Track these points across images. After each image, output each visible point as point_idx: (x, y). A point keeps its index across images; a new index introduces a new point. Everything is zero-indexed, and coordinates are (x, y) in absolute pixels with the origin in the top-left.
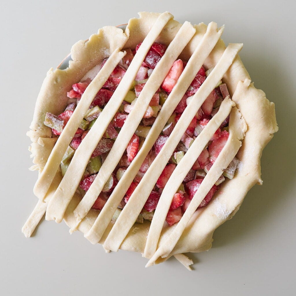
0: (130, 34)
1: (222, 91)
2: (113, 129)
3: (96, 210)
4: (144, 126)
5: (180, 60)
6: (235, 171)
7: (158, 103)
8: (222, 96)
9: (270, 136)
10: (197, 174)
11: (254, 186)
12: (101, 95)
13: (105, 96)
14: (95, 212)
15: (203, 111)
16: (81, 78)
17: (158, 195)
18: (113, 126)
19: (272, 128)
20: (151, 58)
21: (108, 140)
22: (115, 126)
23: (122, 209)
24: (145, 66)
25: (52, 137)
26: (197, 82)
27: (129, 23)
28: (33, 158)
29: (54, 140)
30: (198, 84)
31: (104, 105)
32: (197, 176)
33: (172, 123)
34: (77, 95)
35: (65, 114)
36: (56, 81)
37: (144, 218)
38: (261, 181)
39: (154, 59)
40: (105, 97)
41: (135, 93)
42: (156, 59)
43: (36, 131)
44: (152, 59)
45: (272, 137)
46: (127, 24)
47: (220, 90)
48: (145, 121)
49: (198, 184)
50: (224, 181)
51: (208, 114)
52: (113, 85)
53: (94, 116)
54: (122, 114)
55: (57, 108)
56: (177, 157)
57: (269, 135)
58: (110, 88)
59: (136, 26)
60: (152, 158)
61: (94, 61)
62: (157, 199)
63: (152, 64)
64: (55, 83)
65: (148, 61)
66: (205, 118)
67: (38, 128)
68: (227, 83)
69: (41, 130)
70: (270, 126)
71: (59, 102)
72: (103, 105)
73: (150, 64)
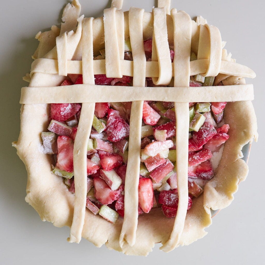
0: (205, 210)
1: (94, 206)
2: (172, 118)
3: (147, 39)
4: (146, 136)
5: (147, 212)
6: (43, 142)
7: (145, 163)
8: (92, 202)
9: (28, 190)
10: (76, 120)
11: (18, 137)
12: (201, 142)
13: (196, 144)
14: (147, 37)
15: (102, 179)
16: (224, 148)
17: (101, 83)
18: (173, 121)
19: (31, 198)
20: (175, 200)
21: (171, 106)
22: (173, 122)
23: (125, 53)
24: (175, 190)
25: (221, 82)
26: (121, 202)
27: (211, 219)
28: (228, 54)
29: (218, 80)
30: (120, 200)
31: (192, 135)
32: (75, 119)
33: (123, 153)
34: (221, 130)
35: (222, 108)
36: (245, 132)
37: (101, 55)
38: (14, 145)
39: (171, 200)
40: (195, 142)
41: (171, 161)
42: (169, 201)
43: (239, 79)
44: (173, 199)
45: (27, 190)
46: (212, 218)
47: (97, 206)
48: (148, 141)
49: (70, 111)
50: (48, 127)
51: (96, 179)
52: (193, 157)
53: (195, 120)
54: (172, 136)
55: (231, 110)
56: (102, 125)
57: (30, 191)
58: (195, 154)
59: (203, 220)
60: (124, 112)
61: (222, 169)
62: (99, 79)
63: (170, 195)
64: (245, 130)
65: (176, 195)
66: (96, 174)
67: (238, 83)
68: (94, 216)
69: (235, 82)
70: (34, 199)
71: (233, 116)
72: (194, 135)
73: (172, 194)
